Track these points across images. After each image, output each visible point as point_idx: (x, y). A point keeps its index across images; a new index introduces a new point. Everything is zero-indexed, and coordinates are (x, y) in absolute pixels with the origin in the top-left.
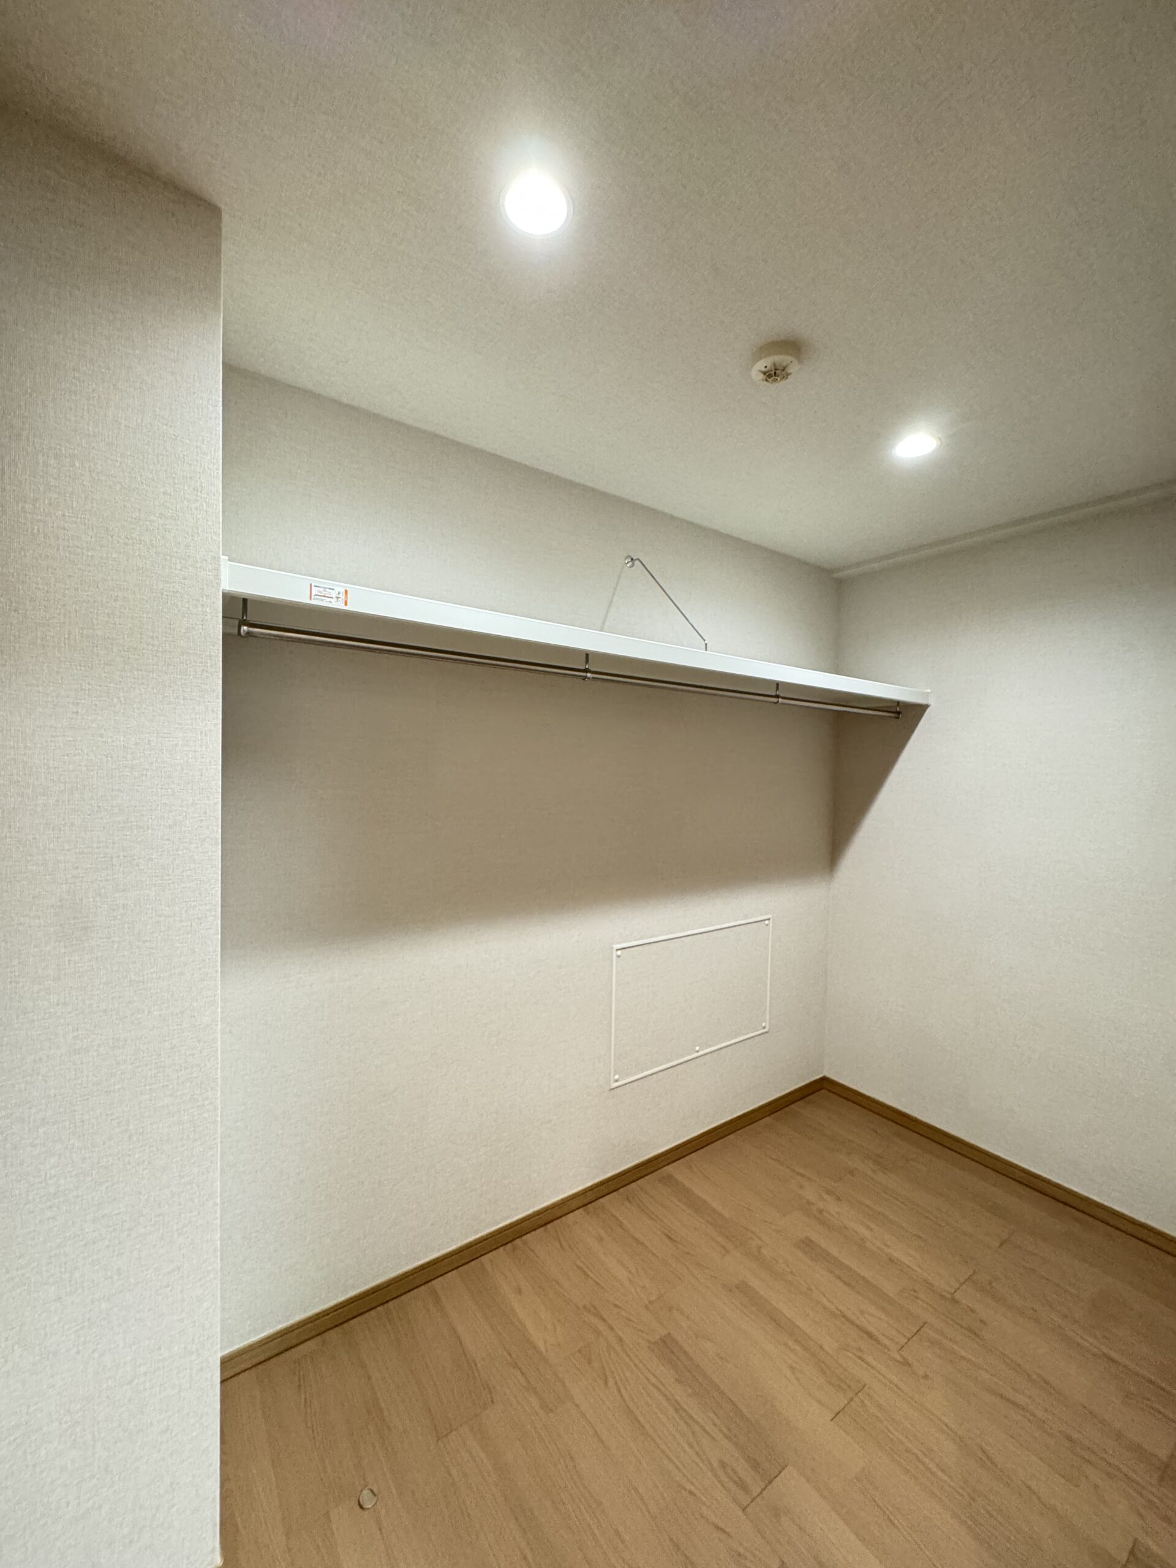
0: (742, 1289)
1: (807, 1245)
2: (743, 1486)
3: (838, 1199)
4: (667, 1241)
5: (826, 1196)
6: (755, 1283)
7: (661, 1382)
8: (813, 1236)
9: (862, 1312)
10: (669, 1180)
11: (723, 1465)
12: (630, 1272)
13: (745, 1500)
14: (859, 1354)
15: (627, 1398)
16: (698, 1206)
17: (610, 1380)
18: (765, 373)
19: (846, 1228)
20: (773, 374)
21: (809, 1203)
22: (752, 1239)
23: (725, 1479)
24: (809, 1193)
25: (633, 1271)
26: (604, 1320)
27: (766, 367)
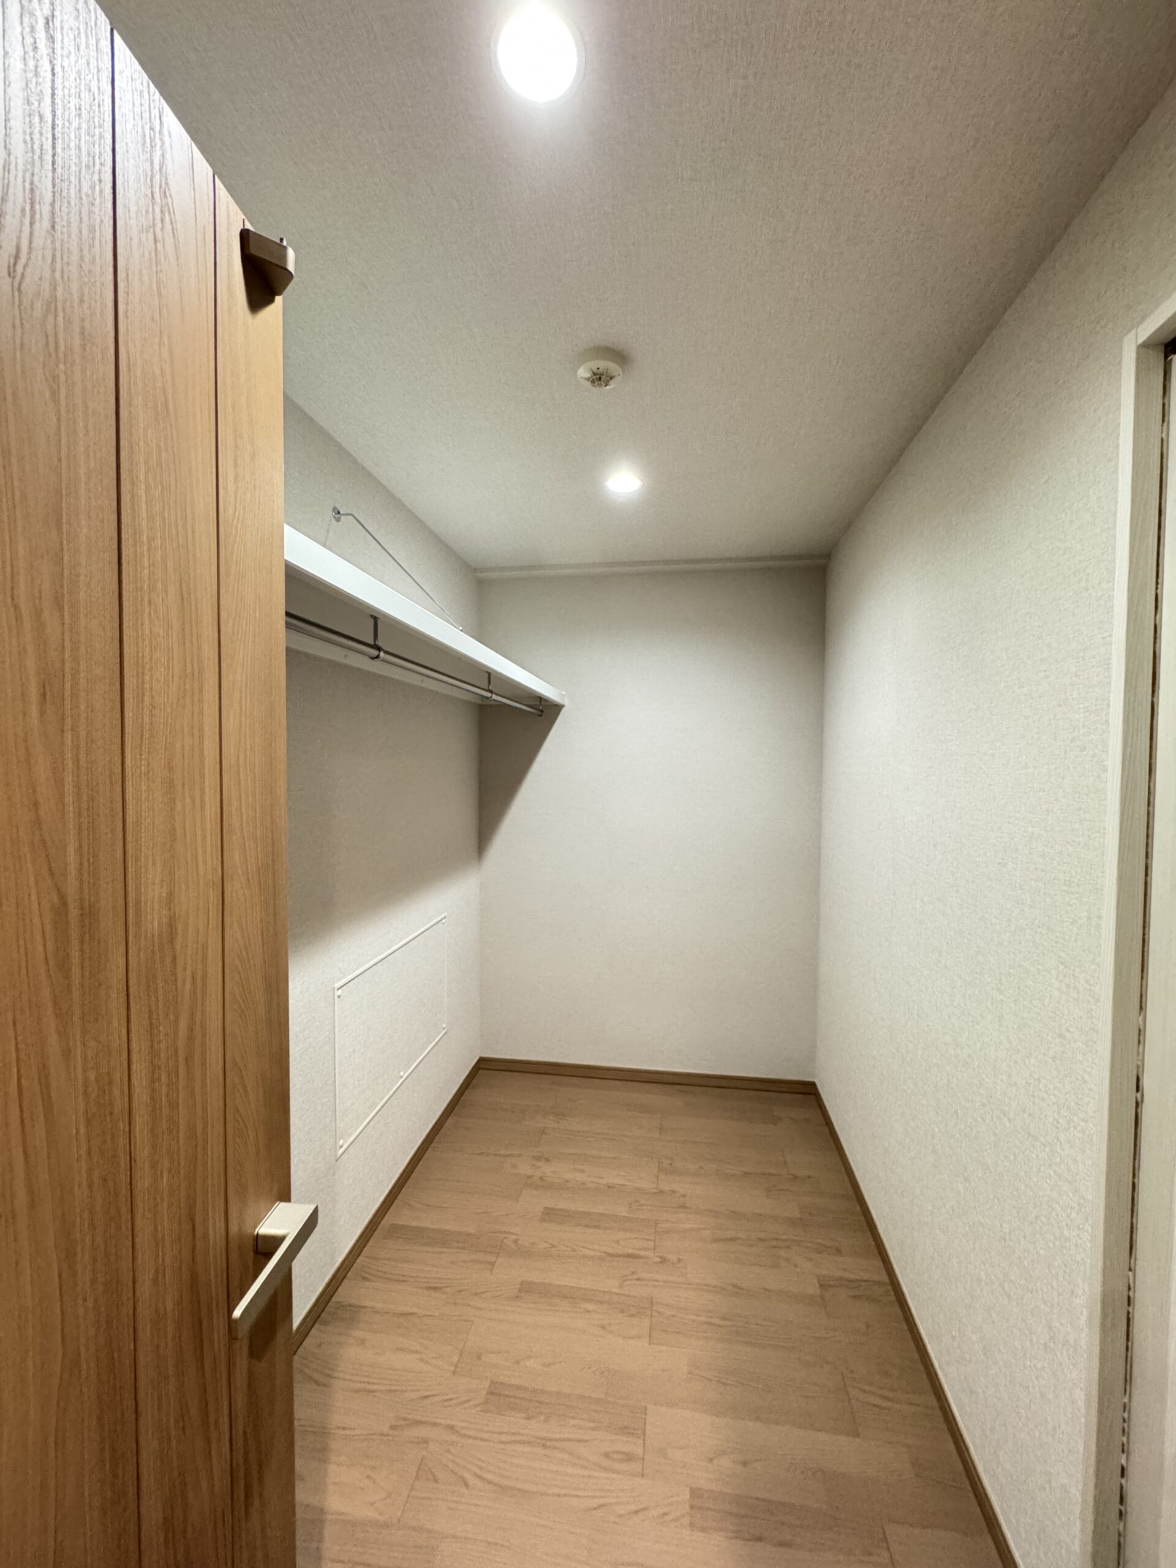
0: (527, 1289)
1: (550, 1215)
2: (629, 1458)
3: (547, 1160)
4: (432, 1293)
5: (538, 1164)
6: (536, 1277)
7: (514, 1434)
8: (550, 1204)
9: (618, 1242)
10: (396, 1231)
11: (607, 1455)
12: (417, 1352)
13: (636, 1467)
14: (635, 1276)
15: (496, 1480)
16: (441, 1239)
17: (467, 1476)
18: (595, 374)
19: (567, 1181)
20: (599, 378)
21: (530, 1177)
22: (506, 1238)
23: (617, 1465)
24: (525, 1169)
25: (418, 1348)
26: (420, 1423)
27: (598, 369)
